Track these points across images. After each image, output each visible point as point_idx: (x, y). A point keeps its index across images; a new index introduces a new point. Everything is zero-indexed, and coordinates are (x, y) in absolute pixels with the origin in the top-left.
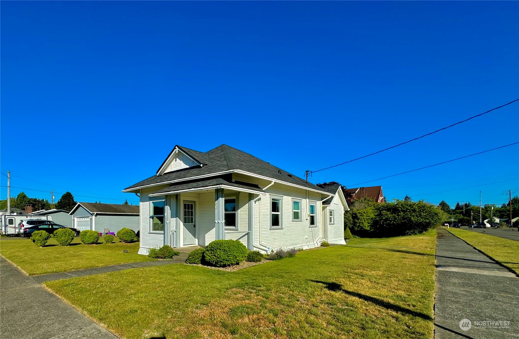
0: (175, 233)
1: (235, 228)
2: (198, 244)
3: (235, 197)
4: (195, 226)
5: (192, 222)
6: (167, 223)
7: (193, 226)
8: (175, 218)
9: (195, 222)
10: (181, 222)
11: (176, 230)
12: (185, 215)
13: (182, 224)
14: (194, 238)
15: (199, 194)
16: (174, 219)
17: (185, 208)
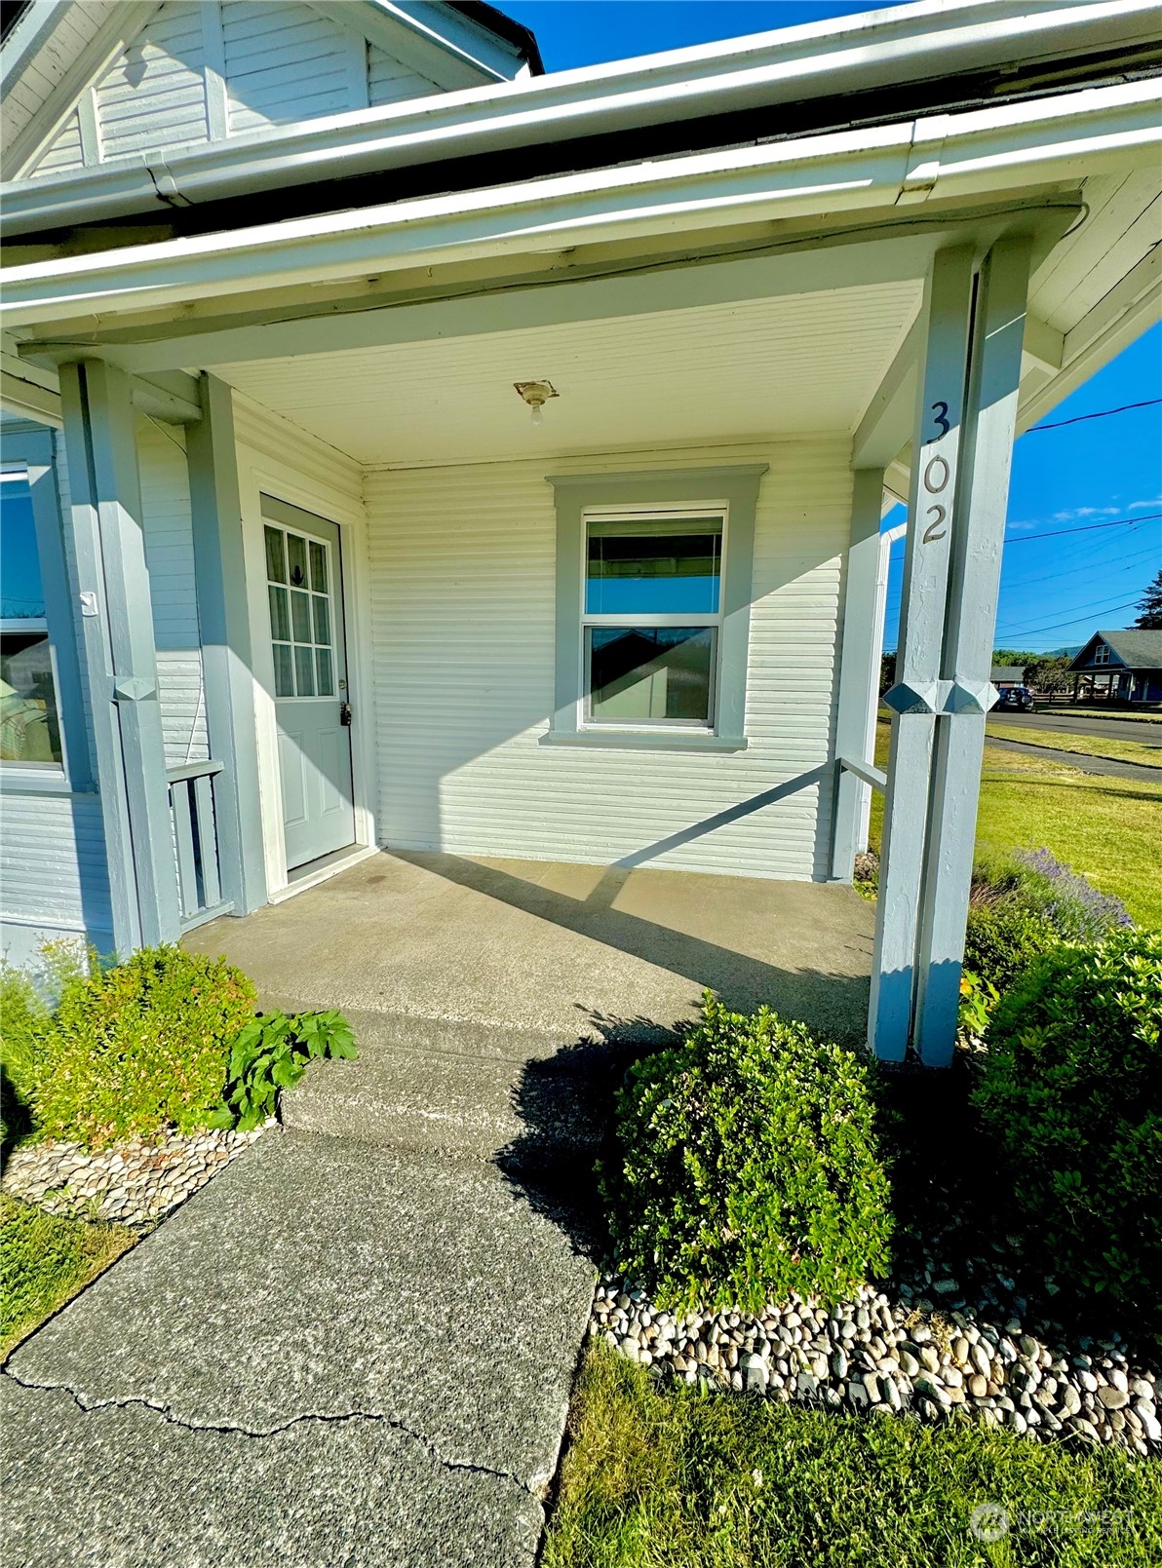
0: (202, 787)
1: (706, 731)
2: (379, 841)
3: (723, 503)
4: (345, 718)
5: (326, 690)
6: (118, 697)
7: (338, 711)
8: (196, 655)
9: (345, 683)
10: (257, 687)
11: (217, 766)
12: (279, 630)
13: (264, 704)
14: (343, 803)
15: (364, 477)
16: (187, 664)
17: (275, 572)
